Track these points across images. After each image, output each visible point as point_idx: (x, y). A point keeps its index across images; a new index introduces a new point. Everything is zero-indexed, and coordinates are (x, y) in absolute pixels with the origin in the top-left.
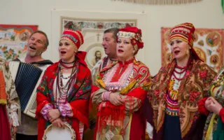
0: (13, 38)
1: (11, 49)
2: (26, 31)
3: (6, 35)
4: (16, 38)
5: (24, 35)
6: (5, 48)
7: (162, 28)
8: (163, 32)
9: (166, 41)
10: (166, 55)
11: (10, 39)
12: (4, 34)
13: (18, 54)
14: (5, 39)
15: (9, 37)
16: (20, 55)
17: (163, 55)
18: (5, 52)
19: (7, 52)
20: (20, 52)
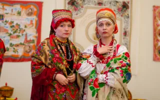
0: (19, 13)
1: (17, 24)
2: (32, 7)
3: (12, 10)
4: (22, 14)
5: (30, 11)
6: (12, 22)
7: (154, 6)
8: (154, 10)
9: (157, 18)
10: (157, 31)
11: (16, 14)
12: (11, 9)
13: (24, 28)
14: (11, 14)
15: (15, 12)
16: (26, 29)
17: (155, 30)
18: (11, 27)
19: (13, 26)
20: (26, 27)
